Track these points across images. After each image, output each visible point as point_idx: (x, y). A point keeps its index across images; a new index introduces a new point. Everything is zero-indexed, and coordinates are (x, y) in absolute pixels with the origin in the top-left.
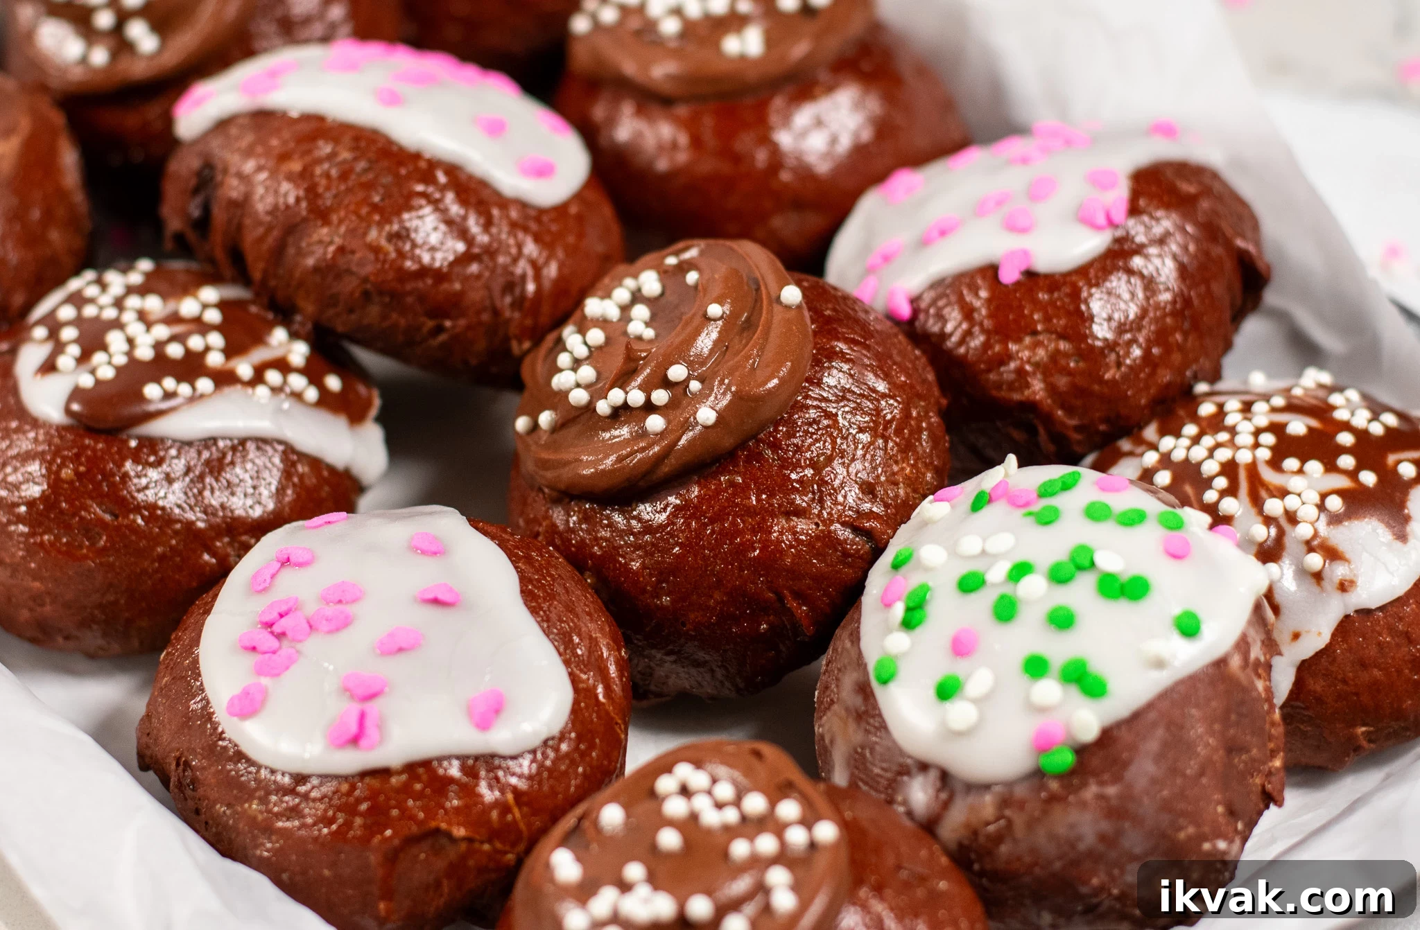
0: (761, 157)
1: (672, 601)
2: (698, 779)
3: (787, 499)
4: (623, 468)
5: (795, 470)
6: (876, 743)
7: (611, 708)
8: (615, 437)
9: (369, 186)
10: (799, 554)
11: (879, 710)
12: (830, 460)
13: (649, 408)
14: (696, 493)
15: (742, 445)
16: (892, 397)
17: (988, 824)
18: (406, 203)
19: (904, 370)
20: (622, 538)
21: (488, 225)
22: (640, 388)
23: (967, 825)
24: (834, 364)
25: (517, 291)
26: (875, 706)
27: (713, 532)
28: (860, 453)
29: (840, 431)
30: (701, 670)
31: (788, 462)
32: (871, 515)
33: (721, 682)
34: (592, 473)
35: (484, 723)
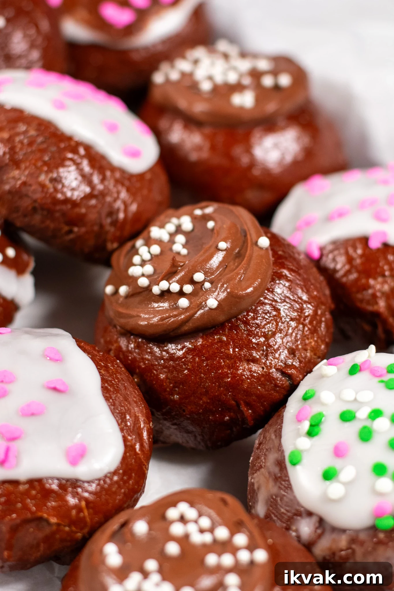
0: (245, 160)
1: (180, 398)
2: (191, 513)
3: (249, 353)
4: (163, 324)
5: (255, 338)
6: (284, 495)
7: (142, 456)
8: (161, 307)
9: (43, 151)
10: (251, 383)
11: (288, 477)
12: (274, 334)
13: (181, 294)
14: (200, 343)
15: (229, 320)
16: (310, 303)
17: (342, 550)
18: (61, 163)
19: (316, 289)
20: (157, 360)
21: (103, 180)
22: (178, 282)
23: (330, 549)
24: (281, 282)
25: (114, 217)
26: (287, 475)
27: (207, 365)
28: (290, 331)
29: (281, 319)
30: (190, 435)
31: (252, 333)
32: (292, 366)
33: (199, 442)
34: (146, 324)
35: (74, 461)
